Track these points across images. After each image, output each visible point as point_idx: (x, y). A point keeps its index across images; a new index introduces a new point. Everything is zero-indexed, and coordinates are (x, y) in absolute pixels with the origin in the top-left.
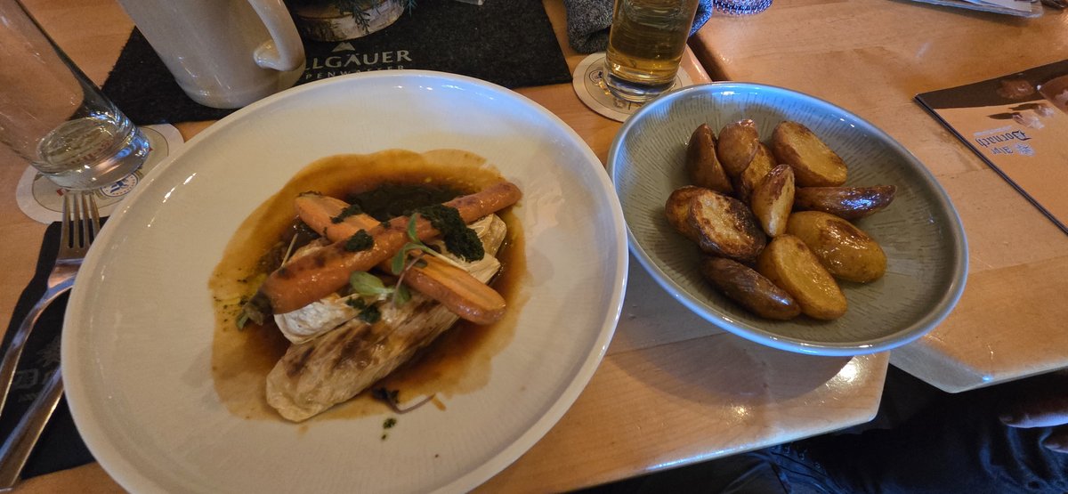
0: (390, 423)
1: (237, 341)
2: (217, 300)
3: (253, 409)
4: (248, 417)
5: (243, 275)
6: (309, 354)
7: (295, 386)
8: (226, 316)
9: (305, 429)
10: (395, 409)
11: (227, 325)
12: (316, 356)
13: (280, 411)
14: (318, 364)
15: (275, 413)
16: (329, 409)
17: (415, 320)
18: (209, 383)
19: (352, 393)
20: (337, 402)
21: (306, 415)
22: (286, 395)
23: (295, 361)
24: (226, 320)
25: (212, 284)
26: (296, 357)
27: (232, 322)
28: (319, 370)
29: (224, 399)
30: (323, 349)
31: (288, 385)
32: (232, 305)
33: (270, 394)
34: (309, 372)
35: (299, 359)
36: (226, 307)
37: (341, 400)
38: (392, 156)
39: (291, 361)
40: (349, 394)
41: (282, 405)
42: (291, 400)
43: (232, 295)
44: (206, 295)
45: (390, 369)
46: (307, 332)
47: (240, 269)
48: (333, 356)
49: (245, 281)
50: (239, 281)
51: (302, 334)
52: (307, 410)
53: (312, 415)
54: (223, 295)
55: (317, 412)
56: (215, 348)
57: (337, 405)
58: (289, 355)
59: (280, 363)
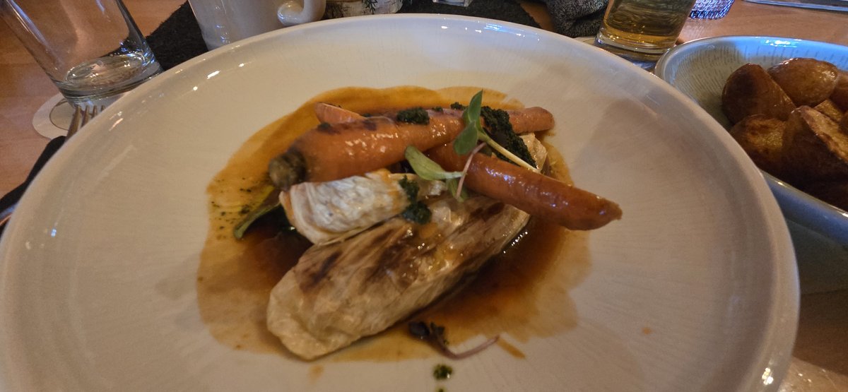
0: (442, 373)
1: (232, 251)
2: (215, 206)
3: (245, 336)
4: (239, 347)
5: (247, 185)
6: (333, 260)
7: (310, 304)
8: (223, 223)
9: (318, 371)
10: (444, 351)
11: (222, 232)
12: (343, 263)
13: (284, 341)
14: (345, 274)
15: (275, 342)
16: (354, 344)
17: (470, 229)
18: (191, 297)
19: (387, 321)
20: (367, 333)
21: (322, 350)
22: (296, 317)
23: (314, 270)
24: (222, 228)
25: (211, 189)
26: (314, 265)
27: (229, 230)
28: (348, 283)
29: (208, 318)
30: (354, 253)
31: (301, 303)
32: (231, 213)
33: (273, 315)
34: (332, 285)
35: (318, 268)
36: (223, 214)
37: (373, 331)
38: (406, 92)
39: (306, 271)
40: (383, 322)
41: (287, 330)
42: (303, 326)
43: (233, 203)
44: (203, 199)
45: (434, 295)
46: (339, 226)
47: (244, 179)
48: (368, 263)
49: (249, 191)
50: (242, 190)
51: (331, 227)
52: (323, 341)
53: (331, 348)
54: (221, 201)
55: (338, 346)
56: (204, 255)
57: (366, 339)
58: (303, 263)
59: (290, 274)
